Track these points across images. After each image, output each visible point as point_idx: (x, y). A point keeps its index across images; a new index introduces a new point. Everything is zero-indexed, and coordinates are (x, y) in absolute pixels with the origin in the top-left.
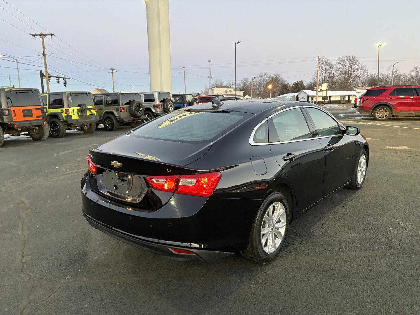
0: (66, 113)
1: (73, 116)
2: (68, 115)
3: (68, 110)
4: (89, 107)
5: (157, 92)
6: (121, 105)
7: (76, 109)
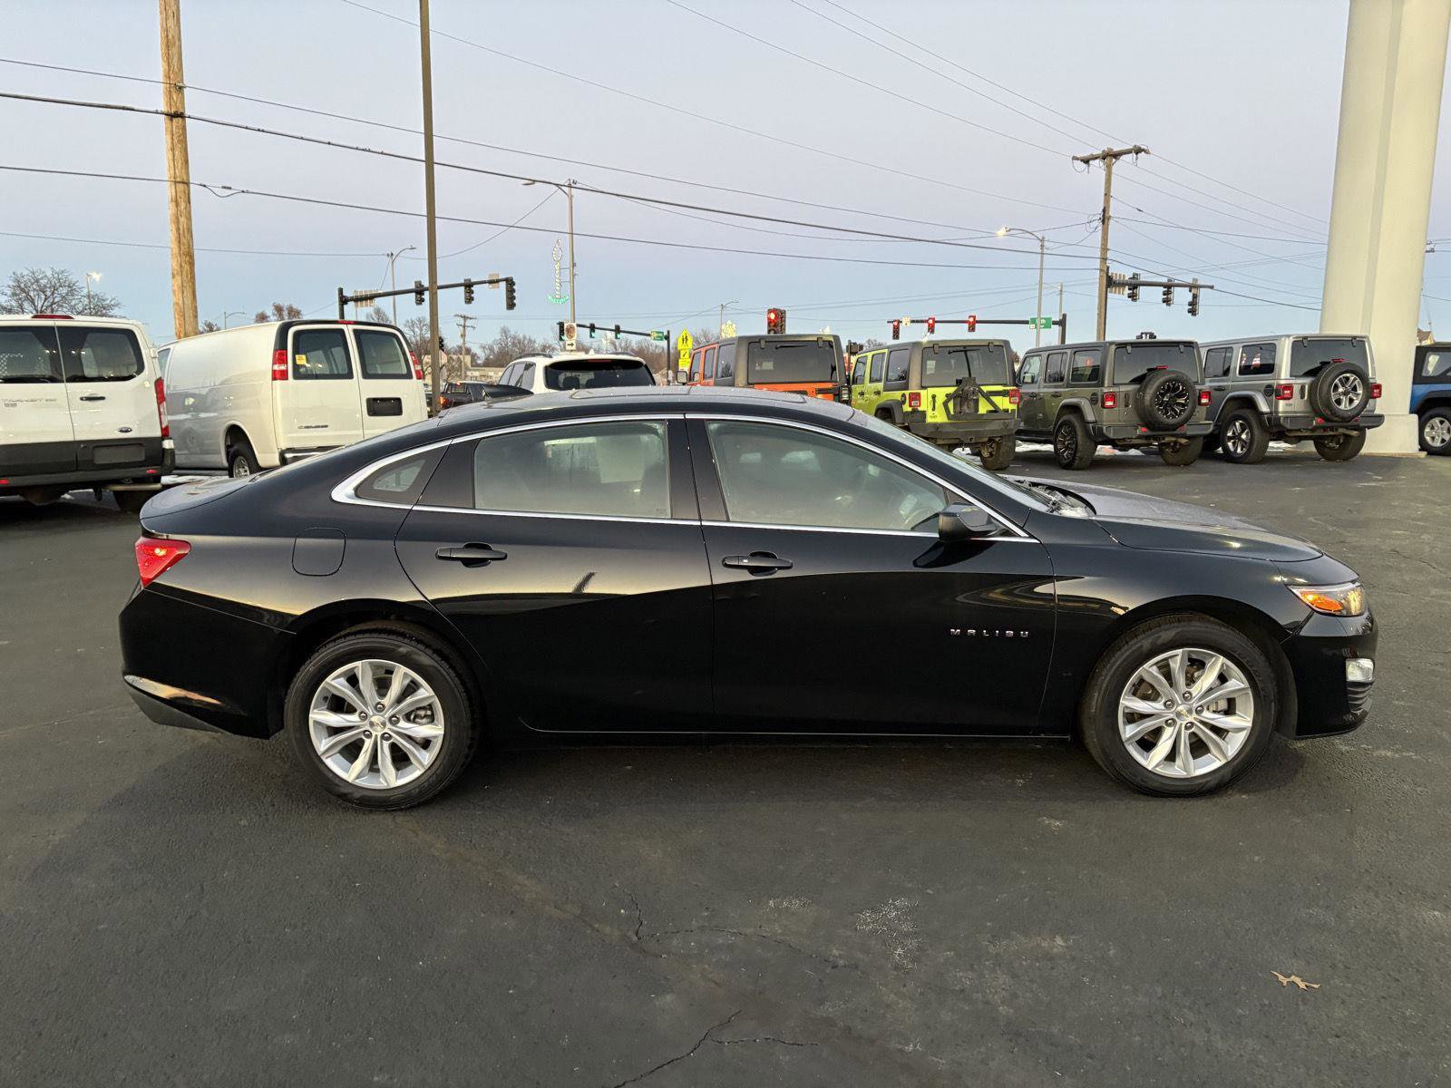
0: (910, 406)
1: (929, 413)
2: (915, 411)
3: (919, 394)
4: (985, 389)
5: (1288, 336)
6: (1106, 385)
7: (941, 393)
